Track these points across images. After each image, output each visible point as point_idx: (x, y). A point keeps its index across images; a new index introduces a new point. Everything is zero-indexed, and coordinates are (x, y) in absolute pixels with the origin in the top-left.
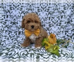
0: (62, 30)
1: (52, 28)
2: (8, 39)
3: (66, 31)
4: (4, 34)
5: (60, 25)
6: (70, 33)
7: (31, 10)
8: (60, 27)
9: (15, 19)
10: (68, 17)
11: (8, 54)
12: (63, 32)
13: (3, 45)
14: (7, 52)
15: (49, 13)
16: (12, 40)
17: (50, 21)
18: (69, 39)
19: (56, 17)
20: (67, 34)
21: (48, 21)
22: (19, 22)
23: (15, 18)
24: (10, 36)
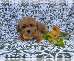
2: (8, 33)
3: (67, 24)
4: (3, 28)
5: (61, 18)
6: (71, 25)
8: (61, 20)
10: (70, 10)
11: (10, 47)
12: (64, 25)
13: (3, 39)
14: (9, 45)
17: (51, 14)
18: (70, 32)
19: (57, 10)
21: (49, 14)
23: (14, 11)
24: (10, 30)
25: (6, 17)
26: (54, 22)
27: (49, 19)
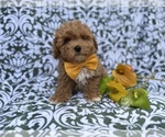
0: (130, 56)
1: (109, 53)
7: (58, 14)
9: (18, 39)
15: (100, 22)
20: (142, 63)
22: (30, 46)
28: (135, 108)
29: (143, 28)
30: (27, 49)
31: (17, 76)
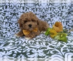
2: (9, 31)
3: (66, 22)
4: (4, 26)
5: (61, 16)
6: (71, 23)
8: (61, 18)
9: (15, 10)
10: (69, 8)
11: (15, 44)
12: (64, 22)
16: (14, 31)
17: (51, 12)
18: (70, 29)
19: (57, 8)
20: (68, 24)
21: (49, 12)
22: (19, 13)
24: (11, 28)
25: (6, 15)
26: (54, 19)
27: (50, 17)
28: (60, 41)
29: (71, 7)
30: (18, 15)
31: (13, 25)
